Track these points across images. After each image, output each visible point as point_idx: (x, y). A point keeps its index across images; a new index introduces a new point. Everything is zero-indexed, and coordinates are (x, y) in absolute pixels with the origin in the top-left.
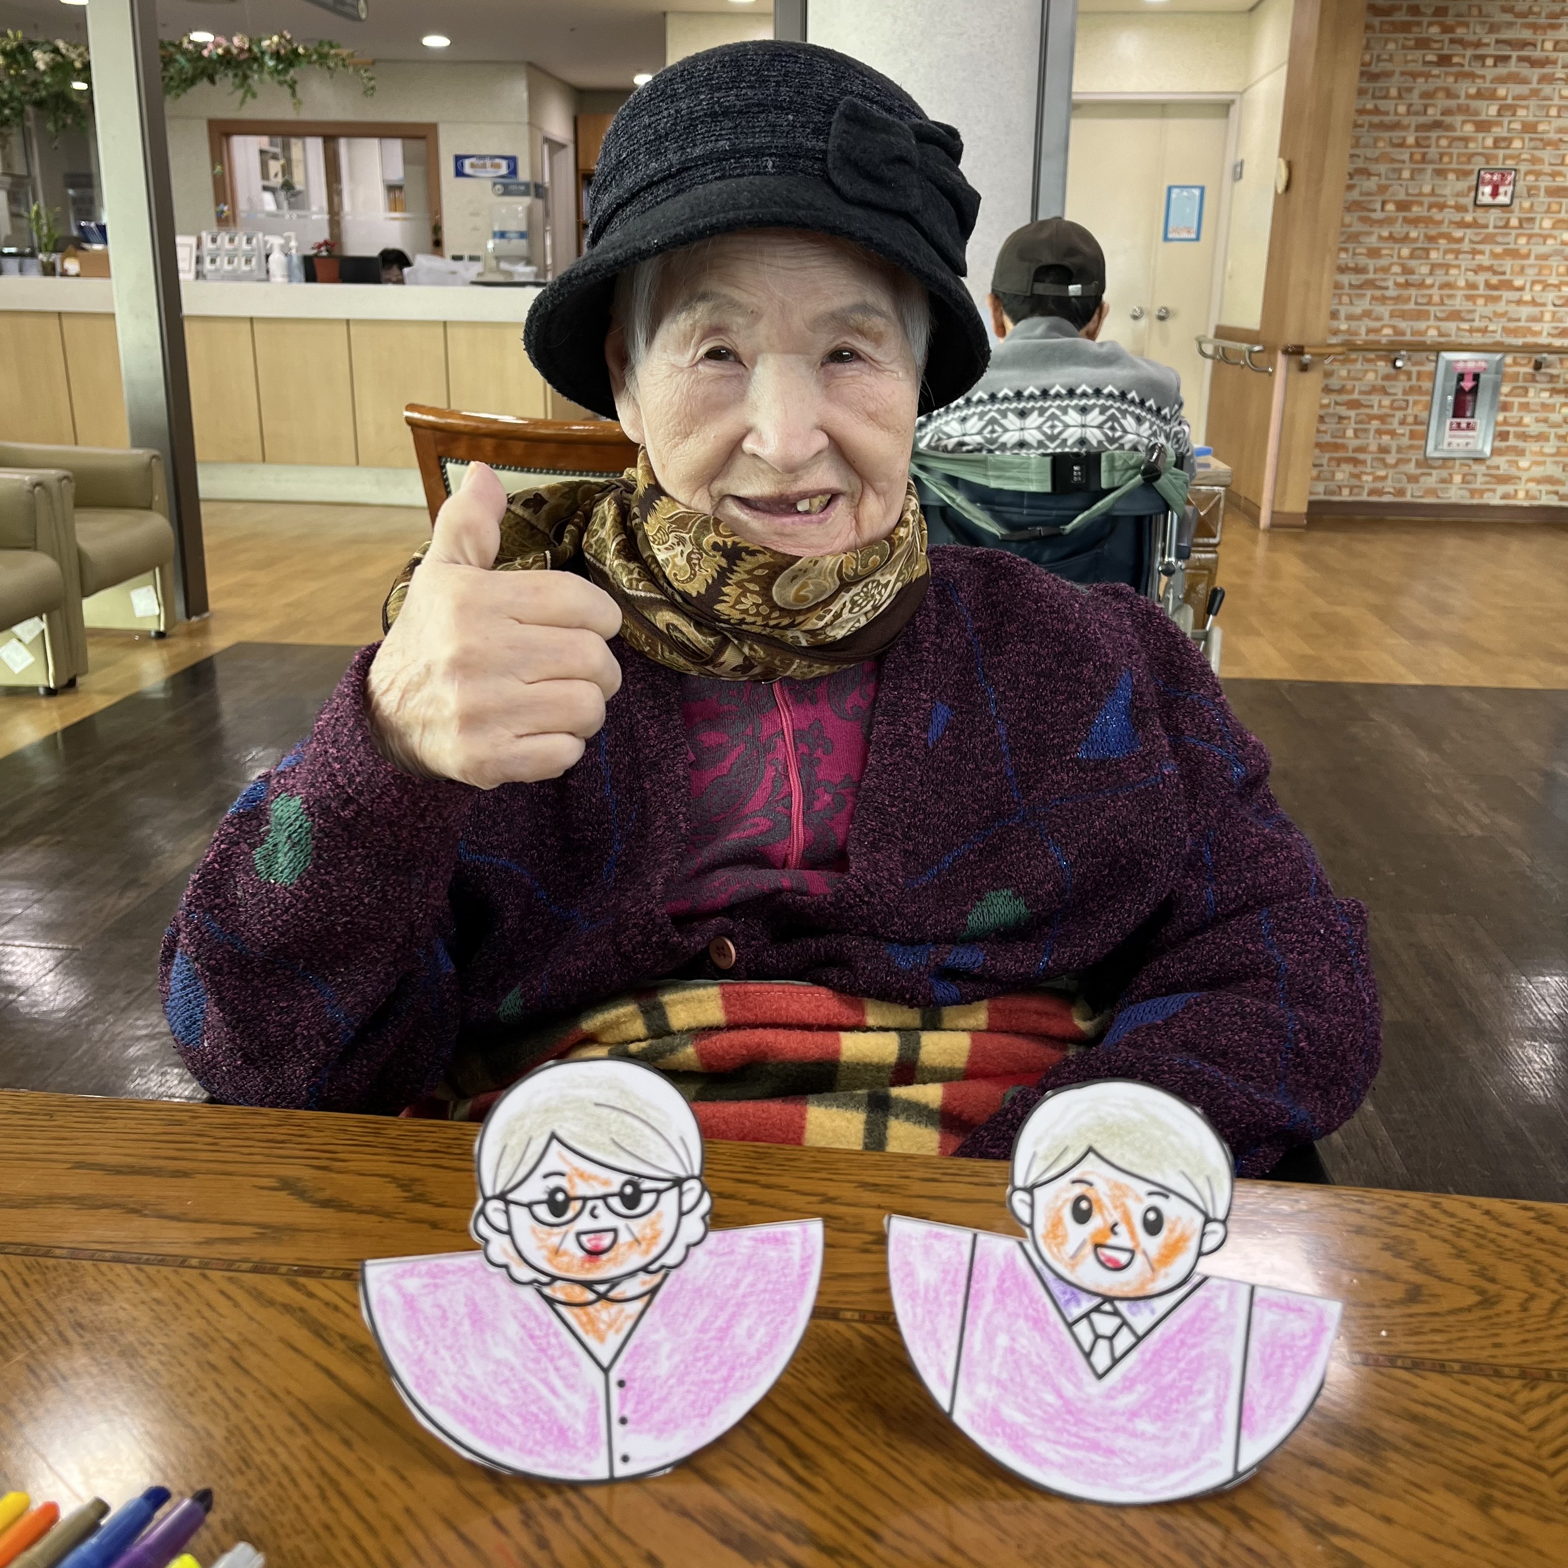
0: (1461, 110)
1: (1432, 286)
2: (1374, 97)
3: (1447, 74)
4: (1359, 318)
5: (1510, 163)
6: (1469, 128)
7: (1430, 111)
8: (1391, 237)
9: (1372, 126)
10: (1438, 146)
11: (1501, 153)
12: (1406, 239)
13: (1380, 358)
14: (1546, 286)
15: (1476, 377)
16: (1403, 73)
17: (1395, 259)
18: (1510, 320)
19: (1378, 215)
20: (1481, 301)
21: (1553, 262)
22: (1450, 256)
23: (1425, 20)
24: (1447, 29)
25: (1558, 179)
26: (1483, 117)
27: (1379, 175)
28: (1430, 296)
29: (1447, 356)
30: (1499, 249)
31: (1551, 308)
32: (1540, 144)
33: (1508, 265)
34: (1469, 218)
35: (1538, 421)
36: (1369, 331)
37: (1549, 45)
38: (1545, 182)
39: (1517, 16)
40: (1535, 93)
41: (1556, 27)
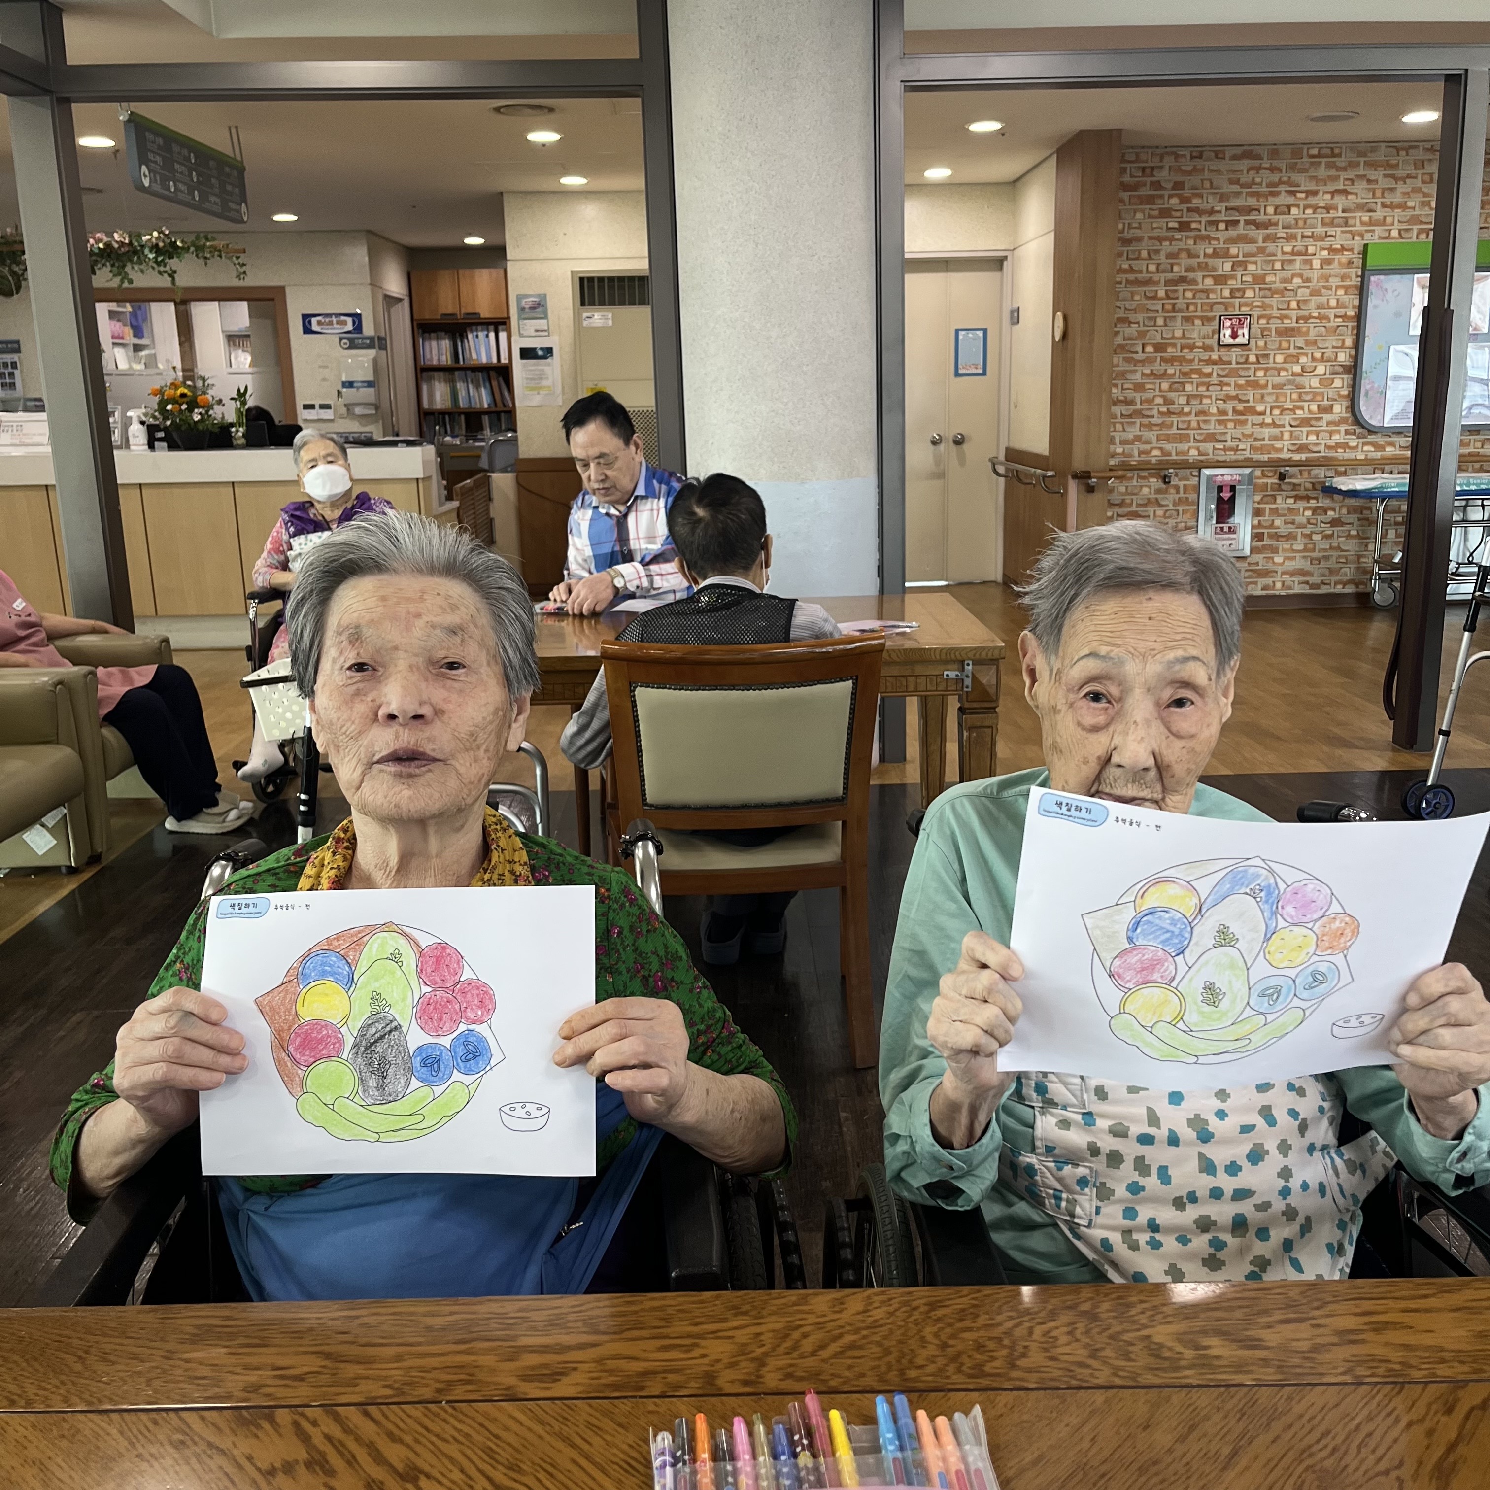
0: (1201, 267)
1: (1190, 413)
2: (1128, 259)
3: (1187, 237)
4: (1131, 442)
5: (1245, 310)
6: (1209, 282)
7: (1176, 269)
8: (1152, 374)
9: (1129, 282)
10: (1184, 298)
11: (1237, 300)
12: (1164, 375)
13: (1151, 475)
15: (1233, 488)
16: (1150, 238)
17: (1157, 393)
18: (1256, 439)
19: (1140, 356)
20: (1230, 425)
21: (1287, 390)
22: (1202, 389)
23: (1166, 193)
24: (1184, 200)
25: (1286, 321)
26: (1220, 273)
27: (1138, 323)
28: (1189, 422)
29: (1207, 472)
30: (1242, 381)
31: (1288, 428)
32: (1268, 293)
33: (1250, 394)
34: (1215, 356)
35: (1286, 523)
36: (1141, 453)
37: (1270, 210)
38: (1275, 324)
39: (1242, 186)
40: (1261, 250)
41: (1275, 194)
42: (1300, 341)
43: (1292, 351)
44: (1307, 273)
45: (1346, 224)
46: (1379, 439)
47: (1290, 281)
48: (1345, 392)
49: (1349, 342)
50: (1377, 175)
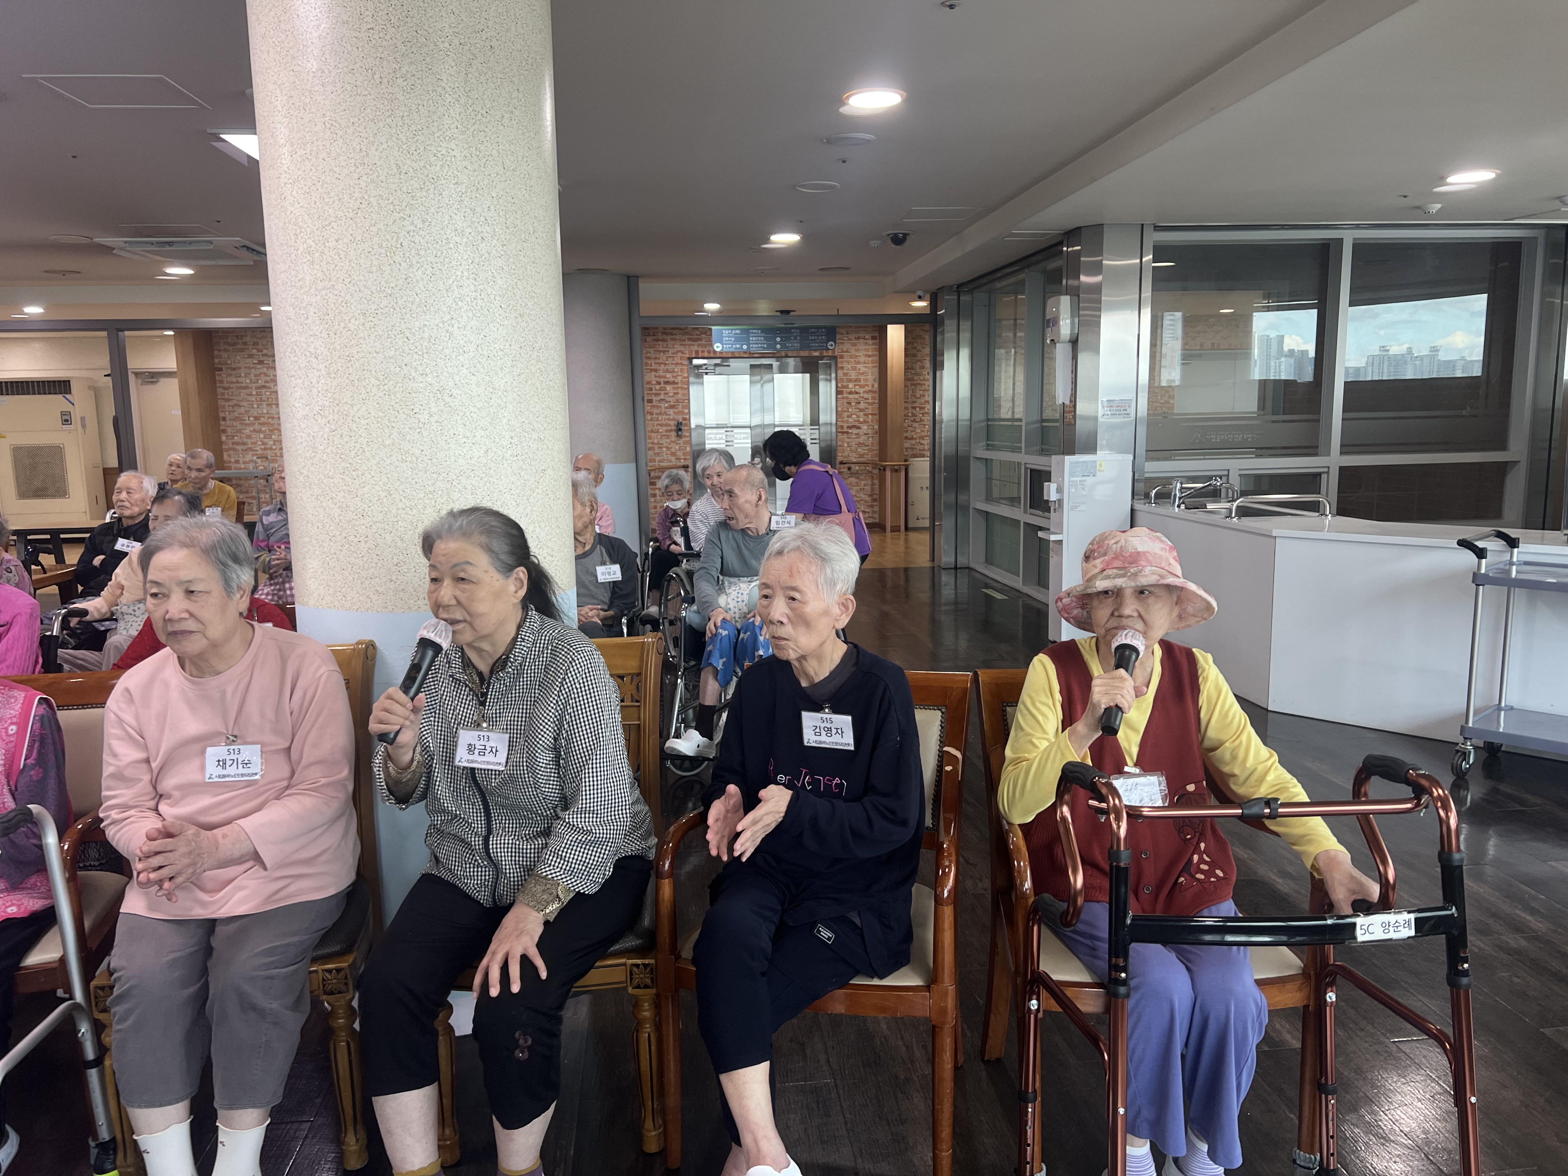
8: (254, 430)
12: (260, 431)
19: (247, 422)
23: (250, 348)
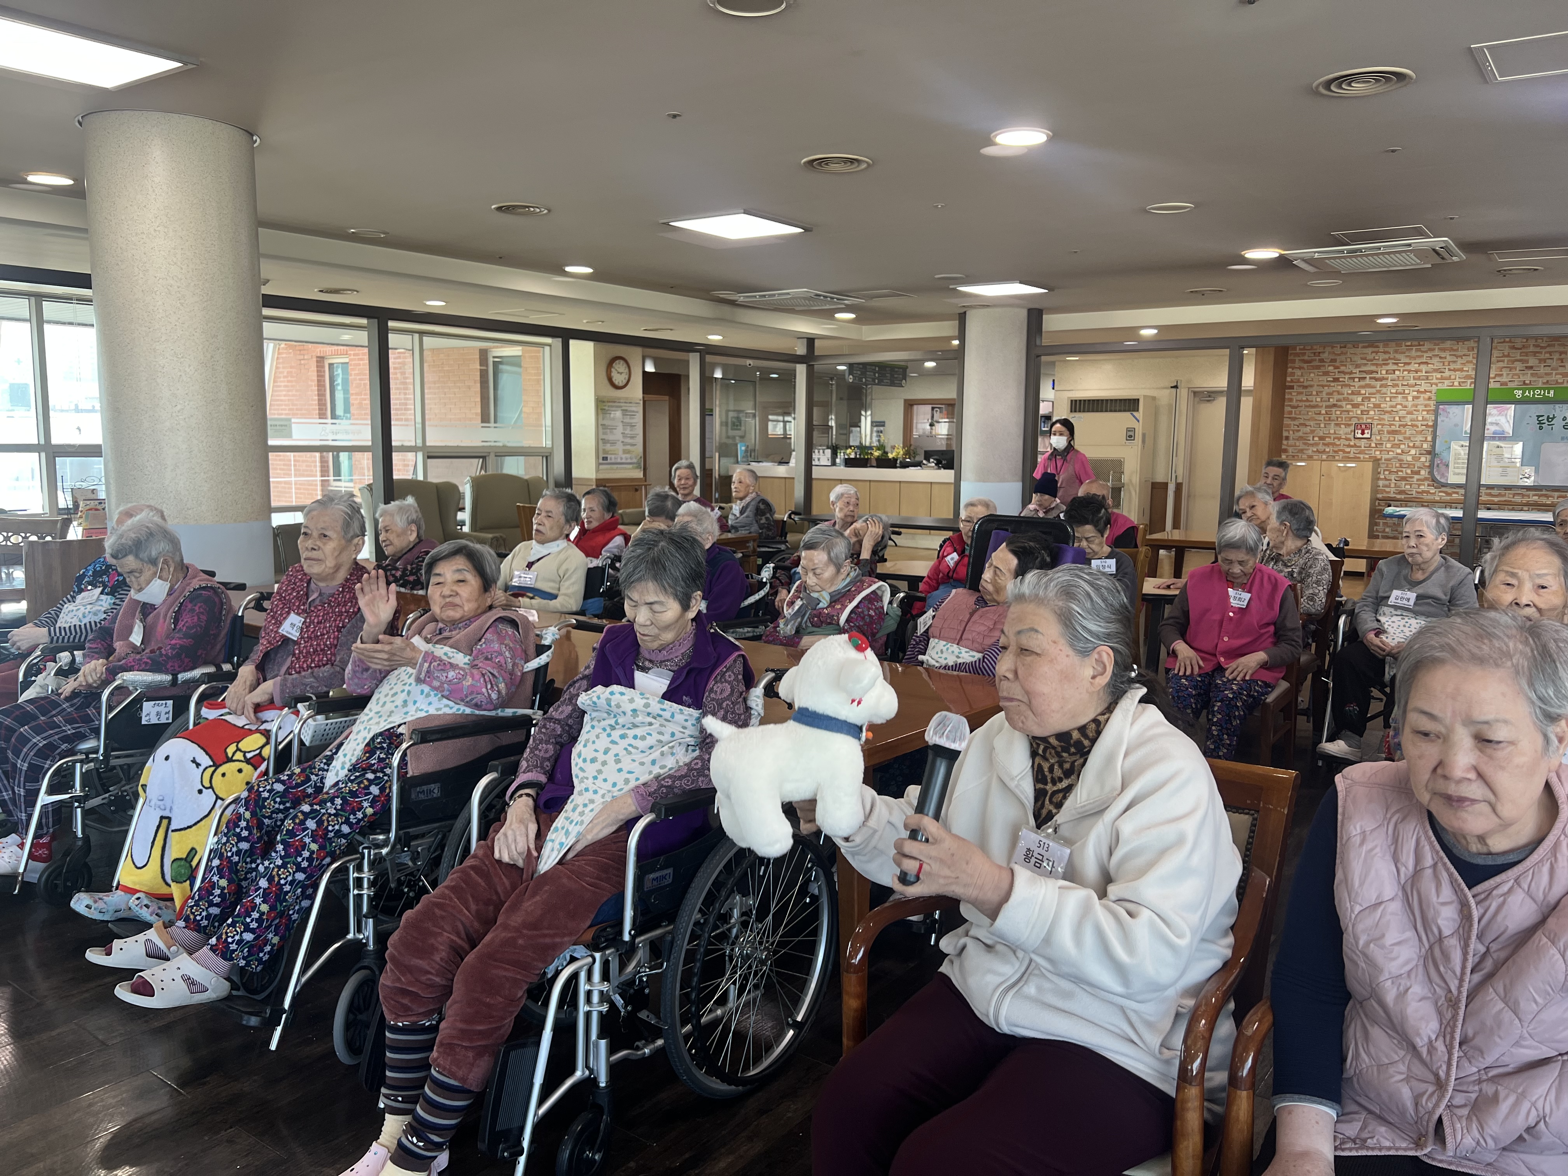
0: (1345, 399)
3: (1338, 385)
5: (1369, 421)
6: (1349, 407)
7: (1331, 400)
8: (1318, 451)
9: (1306, 406)
10: (1336, 414)
11: (1364, 416)
12: (1324, 452)
14: (1390, 472)
16: (1318, 385)
19: (1311, 442)
21: (1393, 462)
24: (1336, 367)
25: (1392, 427)
26: (1355, 402)
32: (1382, 413)
34: (1352, 443)
37: (1384, 372)
38: (1386, 429)
39: (1368, 360)
40: (1379, 392)
41: (1387, 364)
42: (1401, 437)
43: (1396, 442)
44: (1405, 403)
45: (1427, 379)
46: (1449, 490)
47: (1395, 407)
48: (1427, 464)
49: (1429, 439)
50: (1446, 354)
